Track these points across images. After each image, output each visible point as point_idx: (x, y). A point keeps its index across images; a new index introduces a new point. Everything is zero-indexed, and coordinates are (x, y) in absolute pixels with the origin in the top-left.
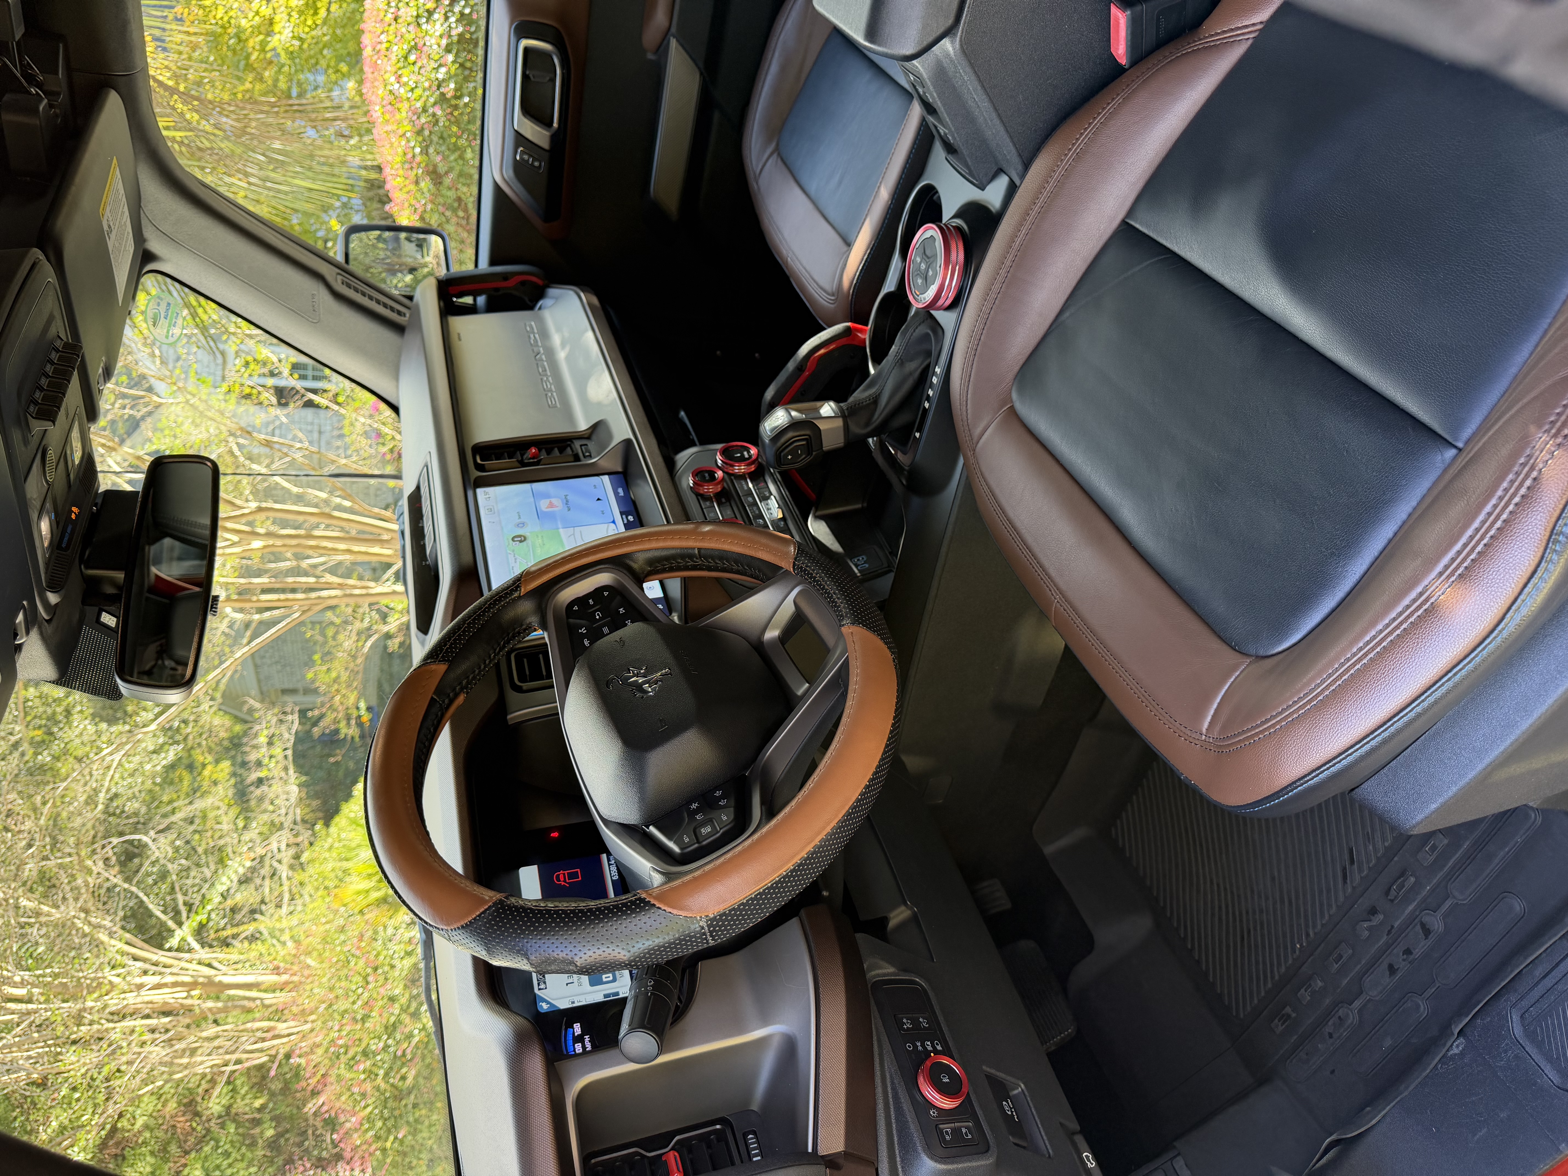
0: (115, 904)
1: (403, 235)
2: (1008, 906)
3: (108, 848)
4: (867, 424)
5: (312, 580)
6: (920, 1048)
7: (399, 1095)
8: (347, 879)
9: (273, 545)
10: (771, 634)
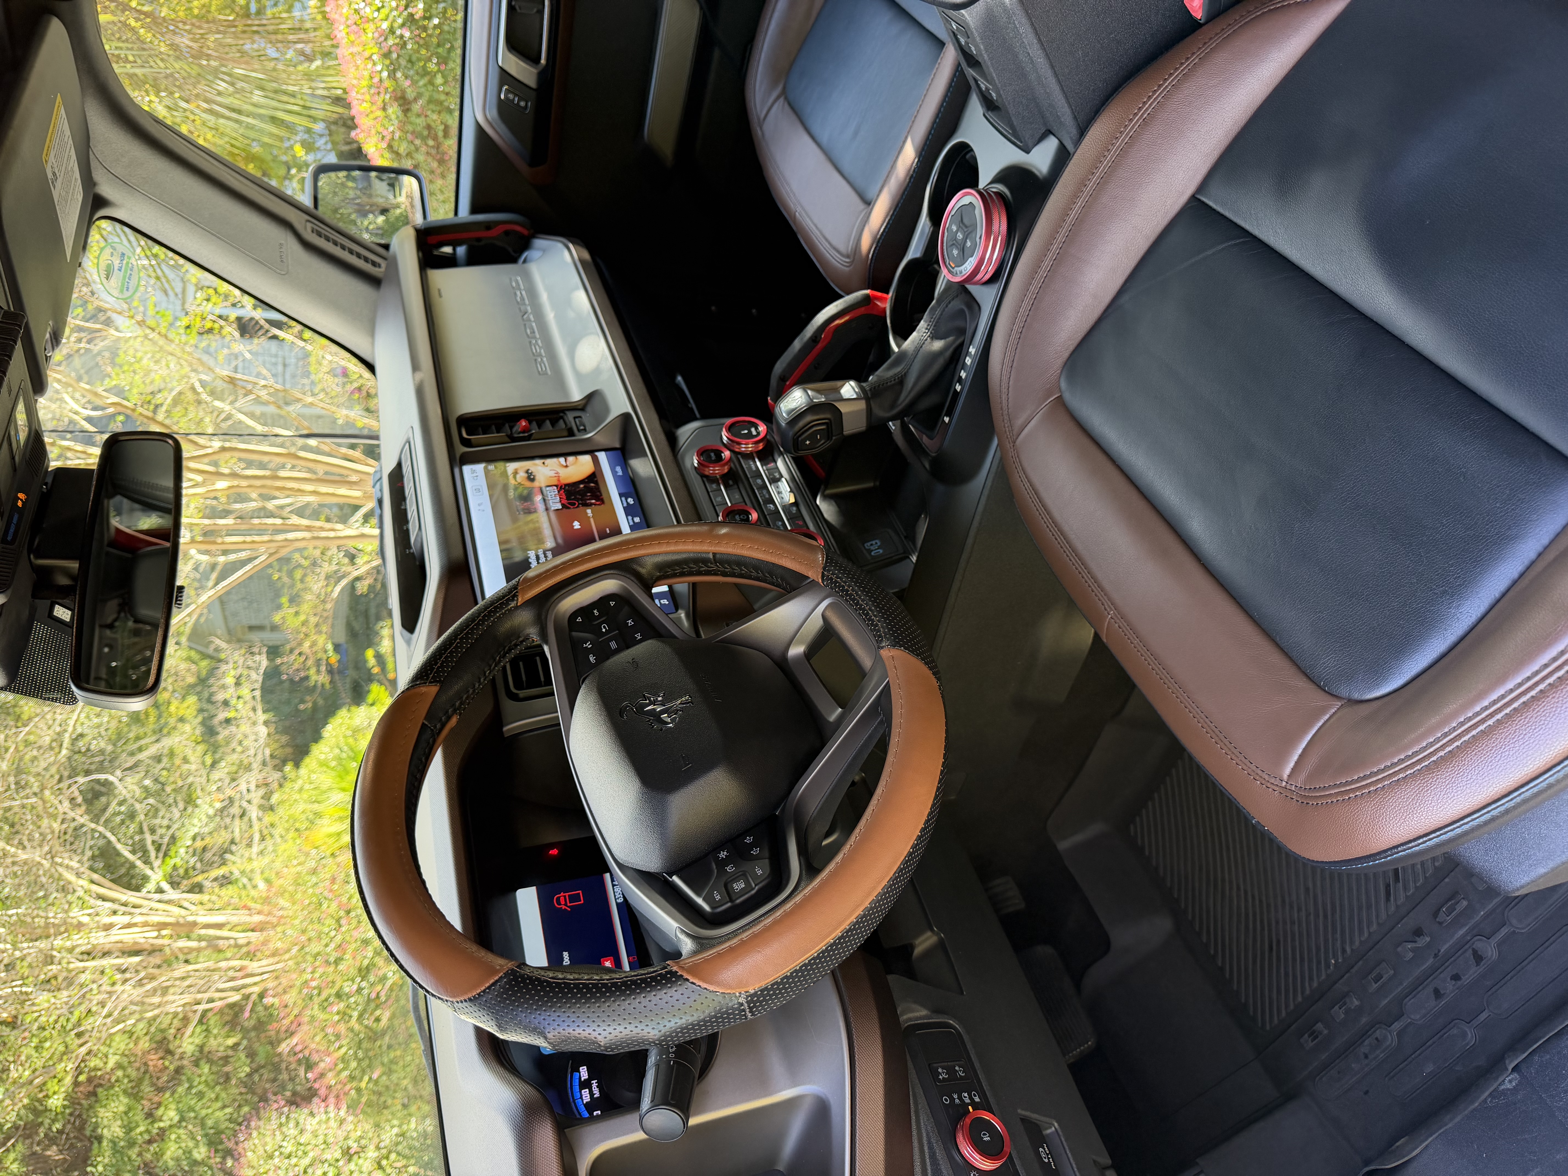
0: (82, 844)
1: (373, 174)
2: (1022, 906)
3: (74, 788)
4: (893, 406)
5: (278, 521)
6: (957, 1101)
7: (374, 1036)
8: (318, 821)
9: (238, 486)
10: (796, 650)
